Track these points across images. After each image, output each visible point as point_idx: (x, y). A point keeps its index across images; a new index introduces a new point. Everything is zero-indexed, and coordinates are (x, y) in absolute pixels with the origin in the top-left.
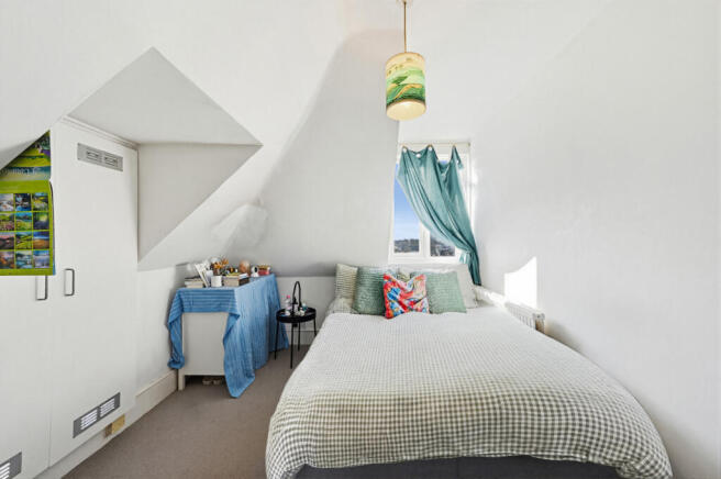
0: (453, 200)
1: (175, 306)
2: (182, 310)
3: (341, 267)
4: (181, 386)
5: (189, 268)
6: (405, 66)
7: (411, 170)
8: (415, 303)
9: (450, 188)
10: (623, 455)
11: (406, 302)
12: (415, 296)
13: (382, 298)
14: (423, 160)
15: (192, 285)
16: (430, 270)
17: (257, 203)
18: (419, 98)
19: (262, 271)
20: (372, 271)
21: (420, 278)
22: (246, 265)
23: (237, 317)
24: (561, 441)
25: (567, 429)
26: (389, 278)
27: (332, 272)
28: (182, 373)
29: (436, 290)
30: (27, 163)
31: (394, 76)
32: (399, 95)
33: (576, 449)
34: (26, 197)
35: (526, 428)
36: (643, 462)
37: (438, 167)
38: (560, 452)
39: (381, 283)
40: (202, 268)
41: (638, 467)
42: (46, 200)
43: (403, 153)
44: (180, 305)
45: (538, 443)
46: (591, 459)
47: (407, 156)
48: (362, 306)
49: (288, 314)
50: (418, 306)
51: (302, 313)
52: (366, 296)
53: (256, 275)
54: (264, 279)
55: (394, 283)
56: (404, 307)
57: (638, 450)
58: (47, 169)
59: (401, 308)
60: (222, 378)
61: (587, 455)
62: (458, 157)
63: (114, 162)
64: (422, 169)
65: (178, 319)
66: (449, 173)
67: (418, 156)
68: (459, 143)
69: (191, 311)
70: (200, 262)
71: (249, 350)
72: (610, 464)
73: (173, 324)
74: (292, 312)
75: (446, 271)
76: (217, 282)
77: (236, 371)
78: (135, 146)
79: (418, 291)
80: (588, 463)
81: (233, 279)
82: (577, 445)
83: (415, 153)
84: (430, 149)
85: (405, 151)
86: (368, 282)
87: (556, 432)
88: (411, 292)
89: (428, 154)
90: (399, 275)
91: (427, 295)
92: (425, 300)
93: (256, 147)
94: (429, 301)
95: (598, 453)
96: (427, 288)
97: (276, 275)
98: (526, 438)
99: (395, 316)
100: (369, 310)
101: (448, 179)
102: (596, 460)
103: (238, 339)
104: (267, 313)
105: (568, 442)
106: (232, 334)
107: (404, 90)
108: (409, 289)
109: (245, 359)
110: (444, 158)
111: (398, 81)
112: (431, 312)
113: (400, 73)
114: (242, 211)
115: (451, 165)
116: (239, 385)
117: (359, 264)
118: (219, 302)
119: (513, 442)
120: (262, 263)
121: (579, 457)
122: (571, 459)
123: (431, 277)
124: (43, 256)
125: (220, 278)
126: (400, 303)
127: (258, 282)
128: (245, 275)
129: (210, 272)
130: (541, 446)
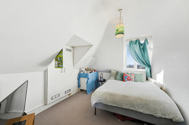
0: (144, 54)
1: (79, 76)
2: (80, 77)
3: (112, 71)
4: (80, 91)
5: (81, 69)
6: (119, 27)
7: (132, 46)
8: (131, 79)
9: (144, 50)
10: (173, 117)
11: (129, 79)
12: (131, 78)
13: (123, 78)
14: (135, 43)
15: (82, 72)
16: (136, 73)
17: (93, 56)
18: (123, 33)
19: (95, 71)
20: (120, 72)
21: (133, 74)
22: (92, 69)
23: (89, 79)
24: (159, 112)
25: (161, 110)
26: (125, 74)
27: (110, 72)
28: (80, 88)
29: (137, 77)
30: (60, 53)
31: (116, 29)
32: (117, 33)
33: (163, 115)
34: (60, 58)
35: (152, 108)
36: (177, 118)
37: (140, 44)
38: (159, 115)
39: (123, 75)
40: (84, 70)
41: (177, 119)
42: (62, 58)
43: (130, 42)
44: (80, 76)
45: (154, 112)
46: (166, 117)
47: (131, 42)
48: (117, 79)
49: (99, 80)
50: (132, 80)
51: (102, 80)
52: (119, 77)
53: (93, 71)
54: (95, 72)
55: (126, 75)
56: (128, 80)
57: (176, 115)
58: (62, 54)
59: (127, 80)
60: (86, 90)
61: (165, 116)
62: (147, 41)
63: (70, 50)
64: (135, 45)
65: (79, 78)
66: (144, 46)
67: (134, 42)
68: (148, 37)
69: (81, 77)
70: (83, 68)
71: (91, 86)
72: (171, 118)
73: (79, 79)
74: (100, 80)
75: (140, 73)
76: (86, 72)
77: (88, 90)
78: (73, 47)
79: (132, 77)
80: (166, 118)
81: (89, 72)
82: (163, 114)
83: (134, 41)
84: (138, 40)
85: (130, 41)
86: (119, 74)
87: (158, 110)
88: (130, 77)
89: (137, 41)
90: (127, 73)
91: (134, 78)
92: (134, 79)
93: (92, 46)
94: (135, 79)
95: (167, 116)
96: (134, 77)
97: (98, 72)
98: (152, 110)
99: (125, 81)
100: (119, 79)
101: (143, 48)
102: (167, 118)
103: (89, 83)
104: (95, 79)
105: (161, 113)
106: (88, 82)
107: (118, 32)
108: (130, 76)
109: (90, 88)
110: (142, 42)
111: (117, 30)
112: (135, 81)
113: (118, 28)
114: (91, 58)
115: (144, 44)
116: (89, 92)
117: (117, 70)
118: (86, 76)
119: (149, 110)
120: (95, 69)
121: (163, 117)
122: (162, 117)
123: (136, 74)
124: (62, 66)
125: (86, 71)
126: (127, 79)
127: (94, 73)
128: (91, 71)
129: (85, 70)
130: (155, 113)
